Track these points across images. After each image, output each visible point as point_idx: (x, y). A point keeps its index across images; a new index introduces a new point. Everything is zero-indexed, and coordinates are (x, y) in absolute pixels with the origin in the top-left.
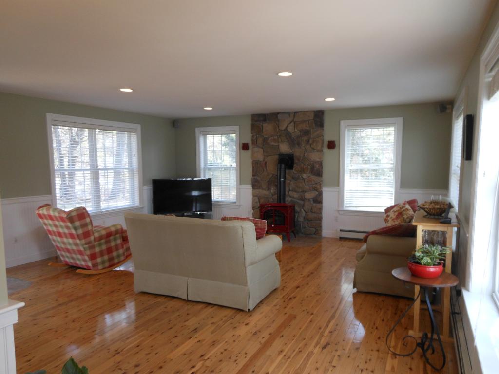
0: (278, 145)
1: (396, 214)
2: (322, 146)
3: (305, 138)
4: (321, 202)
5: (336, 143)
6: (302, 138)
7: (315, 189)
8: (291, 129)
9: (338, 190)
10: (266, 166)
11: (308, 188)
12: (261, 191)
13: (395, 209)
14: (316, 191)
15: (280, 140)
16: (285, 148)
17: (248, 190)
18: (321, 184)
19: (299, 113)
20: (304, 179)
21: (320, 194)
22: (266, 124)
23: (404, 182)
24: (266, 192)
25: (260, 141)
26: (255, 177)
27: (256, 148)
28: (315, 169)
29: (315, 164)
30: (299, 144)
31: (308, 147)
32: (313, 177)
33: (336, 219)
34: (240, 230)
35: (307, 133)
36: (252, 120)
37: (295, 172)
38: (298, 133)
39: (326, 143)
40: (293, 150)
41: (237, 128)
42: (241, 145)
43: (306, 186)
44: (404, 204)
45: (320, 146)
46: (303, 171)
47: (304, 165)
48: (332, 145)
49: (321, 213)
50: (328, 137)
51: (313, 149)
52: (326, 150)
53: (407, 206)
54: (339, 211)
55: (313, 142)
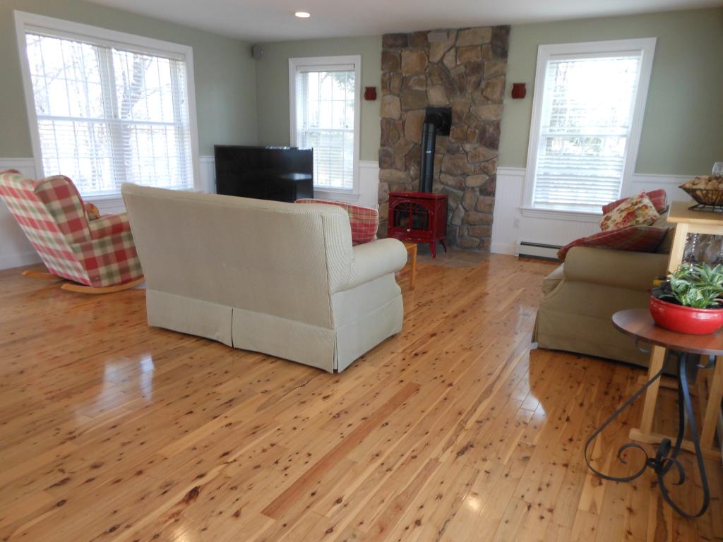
0: (426, 92)
1: (624, 214)
2: (502, 93)
3: (473, 79)
4: (492, 194)
5: (528, 88)
6: (469, 78)
7: (485, 171)
8: (449, 61)
9: (522, 173)
10: (404, 130)
11: (473, 168)
12: (394, 171)
13: (623, 206)
14: (486, 173)
15: (429, 82)
16: (437, 97)
17: (373, 170)
18: (495, 162)
19: (467, 31)
20: (466, 153)
21: (493, 179)
22: (407, 52)
23: (642, 162)
24: (402, 175)
25: (396, 83)
26: (386, 148)
27: (389, 96)
28: (487, 134)
29: (488, 126)
30: (462, 90)
31: (477, 95)
32: (483, 150)
33: (516, 224)
34: (318, 222)
35: (476, 68)
36: (384, 44)
37: (453, 141)
38: (462, 69)
39: (509, 88)
40: (451, 101)
41: (357, 59)
42: (364, 90)
43: (469, 166)
44: (642, 196)
45: (498, 93)
46: (465, 138)
47: (469, 127)
48: (519, 91)
49: (491, 213)
50: (513, 78)
51: (488, 99)
52: (508, 101)
53: (647, 201)
54: (521, 210)
55: (488, 85)
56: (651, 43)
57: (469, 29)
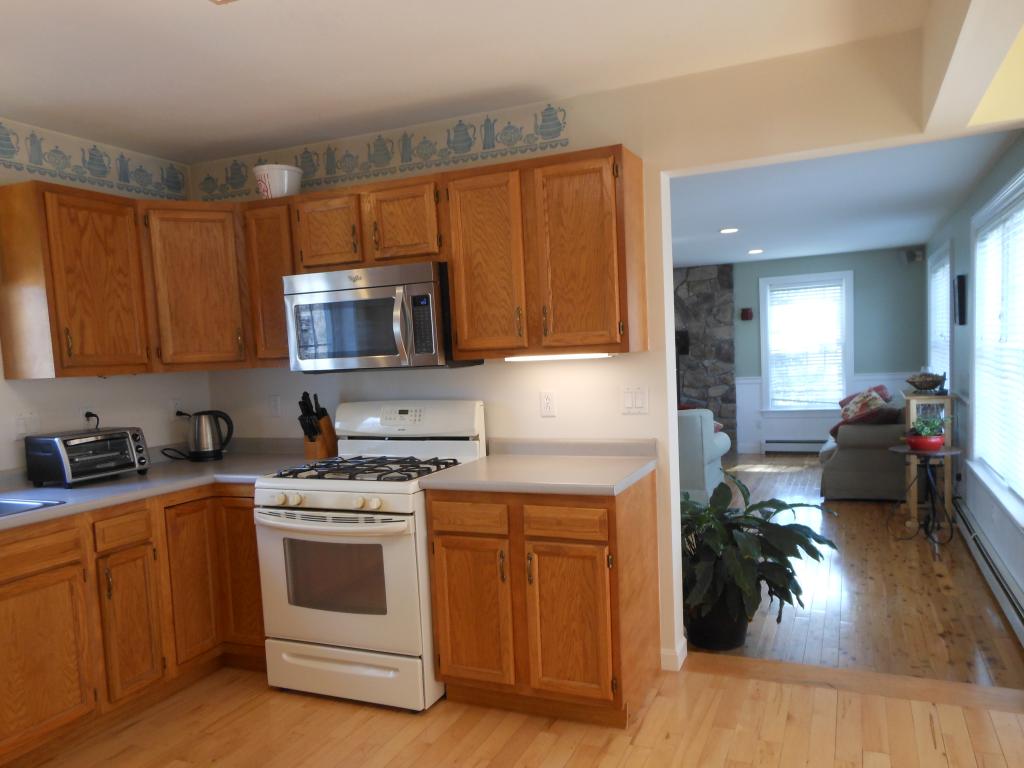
1: (859, 405)
2: (732, 317)
3: (706, 306)
4: (733, 401)
5: (755, 314)
6: (701, 307)
7: (724, 382)
8: (682, 293)
9: (758, 381)
11: (713, 380)
13: (856, 399)
14: (726, 384)
18: (732, 374)
19: (695, 269)
20: (706, 368)
21: (733, 389)
23: (859, 361)
28: (723, 352)
29: (722, 344)
30: (696, 315)
31: (710, 319)
32: (720, 364)
33: (759, 426)
35: (708, 298)
37: (692, 358)
38: (695, 299)
39: (738, 312)
40: (687, 325)
43: (709, 379)
44: (870, 391)
45: (729, 317)
46: (703, 356)
47: (706, 346)
48: (747, 315)
49: (734, 417)
50: (740, 304)
51: (719, 321)
52: (738, 323)
53: (874, 394)
54: (762, 413)
55: (718, 311)
56: (849, 274)
57: (697, 267)
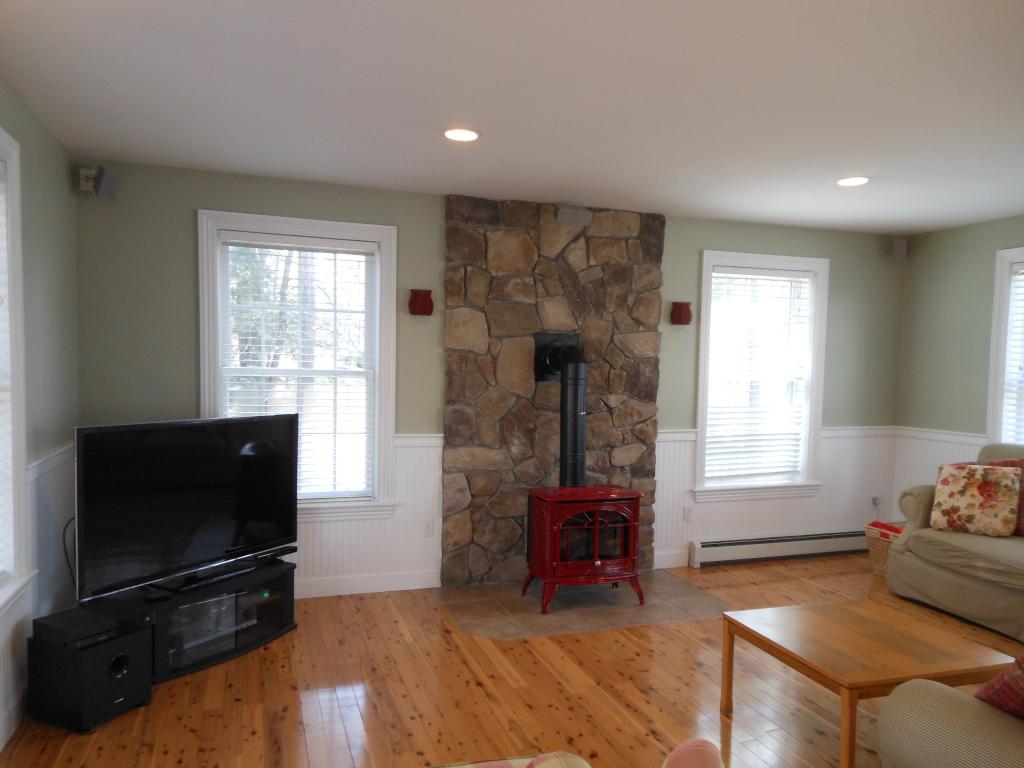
0: (536, 305)
2: (660, 315)
3: (616, 290)
4: (651, 473)
5: (693, 309)
6: (609, 289)
7: (641, 438)
8: (577, 257)
9: (692, 437)
10: (495, 373)
11: (620, 433)
12: (478, 451)
14: (642, 441)
15: (541, 289)
16: (557, 316)
19: (604, 214)
20: (610, 410)
21: (651, 451)
22: (499, 234)
24: (495, 455)
25: (478, 287)
26: (458, 407)
27: (464, 311)
29: (642, 366)
30: (599, 307)
31: (623, 316)
32: (635, 403)
35: (621, 274)
36: (449, 215)
38: (598, 273)
39: (666, 309)
40: (580, 323)
41: (388, 234)
42: (407, 297)
43: (614, 430)
45: (655, 315)
46: (607, 386)
47: (611, 366)
48: (681, 314)
49: (651, 504)
50: (671, 293)
51: (638, 322)
52: (665, 327)
54: (693, 494)
55: (638, 301)
57: (608, 210)
